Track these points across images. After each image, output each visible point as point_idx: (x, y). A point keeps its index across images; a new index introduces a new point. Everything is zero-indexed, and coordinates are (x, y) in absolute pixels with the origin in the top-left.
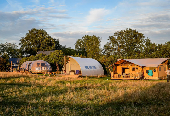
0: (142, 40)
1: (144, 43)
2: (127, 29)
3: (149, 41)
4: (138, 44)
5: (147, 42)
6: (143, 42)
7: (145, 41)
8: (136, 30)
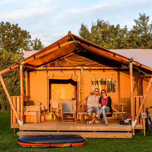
0: (28, 41)
1: (32, 47)
2: (3, 22)
3: (40, 43)
4: (21, 47)
5: (36, 44)
6: (30, 45)
7: (33, 42)
8: (17, 25)
